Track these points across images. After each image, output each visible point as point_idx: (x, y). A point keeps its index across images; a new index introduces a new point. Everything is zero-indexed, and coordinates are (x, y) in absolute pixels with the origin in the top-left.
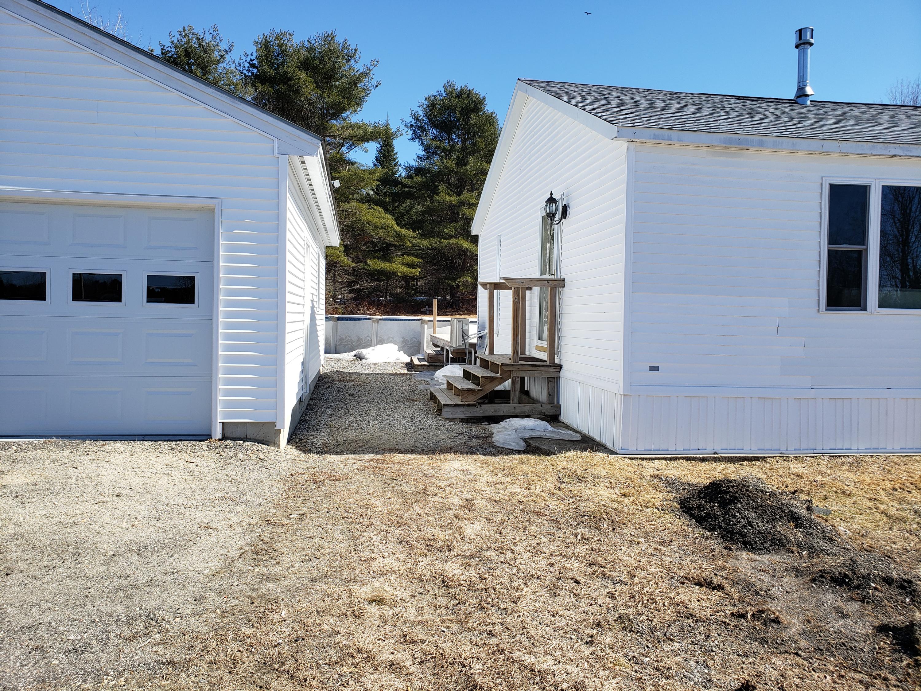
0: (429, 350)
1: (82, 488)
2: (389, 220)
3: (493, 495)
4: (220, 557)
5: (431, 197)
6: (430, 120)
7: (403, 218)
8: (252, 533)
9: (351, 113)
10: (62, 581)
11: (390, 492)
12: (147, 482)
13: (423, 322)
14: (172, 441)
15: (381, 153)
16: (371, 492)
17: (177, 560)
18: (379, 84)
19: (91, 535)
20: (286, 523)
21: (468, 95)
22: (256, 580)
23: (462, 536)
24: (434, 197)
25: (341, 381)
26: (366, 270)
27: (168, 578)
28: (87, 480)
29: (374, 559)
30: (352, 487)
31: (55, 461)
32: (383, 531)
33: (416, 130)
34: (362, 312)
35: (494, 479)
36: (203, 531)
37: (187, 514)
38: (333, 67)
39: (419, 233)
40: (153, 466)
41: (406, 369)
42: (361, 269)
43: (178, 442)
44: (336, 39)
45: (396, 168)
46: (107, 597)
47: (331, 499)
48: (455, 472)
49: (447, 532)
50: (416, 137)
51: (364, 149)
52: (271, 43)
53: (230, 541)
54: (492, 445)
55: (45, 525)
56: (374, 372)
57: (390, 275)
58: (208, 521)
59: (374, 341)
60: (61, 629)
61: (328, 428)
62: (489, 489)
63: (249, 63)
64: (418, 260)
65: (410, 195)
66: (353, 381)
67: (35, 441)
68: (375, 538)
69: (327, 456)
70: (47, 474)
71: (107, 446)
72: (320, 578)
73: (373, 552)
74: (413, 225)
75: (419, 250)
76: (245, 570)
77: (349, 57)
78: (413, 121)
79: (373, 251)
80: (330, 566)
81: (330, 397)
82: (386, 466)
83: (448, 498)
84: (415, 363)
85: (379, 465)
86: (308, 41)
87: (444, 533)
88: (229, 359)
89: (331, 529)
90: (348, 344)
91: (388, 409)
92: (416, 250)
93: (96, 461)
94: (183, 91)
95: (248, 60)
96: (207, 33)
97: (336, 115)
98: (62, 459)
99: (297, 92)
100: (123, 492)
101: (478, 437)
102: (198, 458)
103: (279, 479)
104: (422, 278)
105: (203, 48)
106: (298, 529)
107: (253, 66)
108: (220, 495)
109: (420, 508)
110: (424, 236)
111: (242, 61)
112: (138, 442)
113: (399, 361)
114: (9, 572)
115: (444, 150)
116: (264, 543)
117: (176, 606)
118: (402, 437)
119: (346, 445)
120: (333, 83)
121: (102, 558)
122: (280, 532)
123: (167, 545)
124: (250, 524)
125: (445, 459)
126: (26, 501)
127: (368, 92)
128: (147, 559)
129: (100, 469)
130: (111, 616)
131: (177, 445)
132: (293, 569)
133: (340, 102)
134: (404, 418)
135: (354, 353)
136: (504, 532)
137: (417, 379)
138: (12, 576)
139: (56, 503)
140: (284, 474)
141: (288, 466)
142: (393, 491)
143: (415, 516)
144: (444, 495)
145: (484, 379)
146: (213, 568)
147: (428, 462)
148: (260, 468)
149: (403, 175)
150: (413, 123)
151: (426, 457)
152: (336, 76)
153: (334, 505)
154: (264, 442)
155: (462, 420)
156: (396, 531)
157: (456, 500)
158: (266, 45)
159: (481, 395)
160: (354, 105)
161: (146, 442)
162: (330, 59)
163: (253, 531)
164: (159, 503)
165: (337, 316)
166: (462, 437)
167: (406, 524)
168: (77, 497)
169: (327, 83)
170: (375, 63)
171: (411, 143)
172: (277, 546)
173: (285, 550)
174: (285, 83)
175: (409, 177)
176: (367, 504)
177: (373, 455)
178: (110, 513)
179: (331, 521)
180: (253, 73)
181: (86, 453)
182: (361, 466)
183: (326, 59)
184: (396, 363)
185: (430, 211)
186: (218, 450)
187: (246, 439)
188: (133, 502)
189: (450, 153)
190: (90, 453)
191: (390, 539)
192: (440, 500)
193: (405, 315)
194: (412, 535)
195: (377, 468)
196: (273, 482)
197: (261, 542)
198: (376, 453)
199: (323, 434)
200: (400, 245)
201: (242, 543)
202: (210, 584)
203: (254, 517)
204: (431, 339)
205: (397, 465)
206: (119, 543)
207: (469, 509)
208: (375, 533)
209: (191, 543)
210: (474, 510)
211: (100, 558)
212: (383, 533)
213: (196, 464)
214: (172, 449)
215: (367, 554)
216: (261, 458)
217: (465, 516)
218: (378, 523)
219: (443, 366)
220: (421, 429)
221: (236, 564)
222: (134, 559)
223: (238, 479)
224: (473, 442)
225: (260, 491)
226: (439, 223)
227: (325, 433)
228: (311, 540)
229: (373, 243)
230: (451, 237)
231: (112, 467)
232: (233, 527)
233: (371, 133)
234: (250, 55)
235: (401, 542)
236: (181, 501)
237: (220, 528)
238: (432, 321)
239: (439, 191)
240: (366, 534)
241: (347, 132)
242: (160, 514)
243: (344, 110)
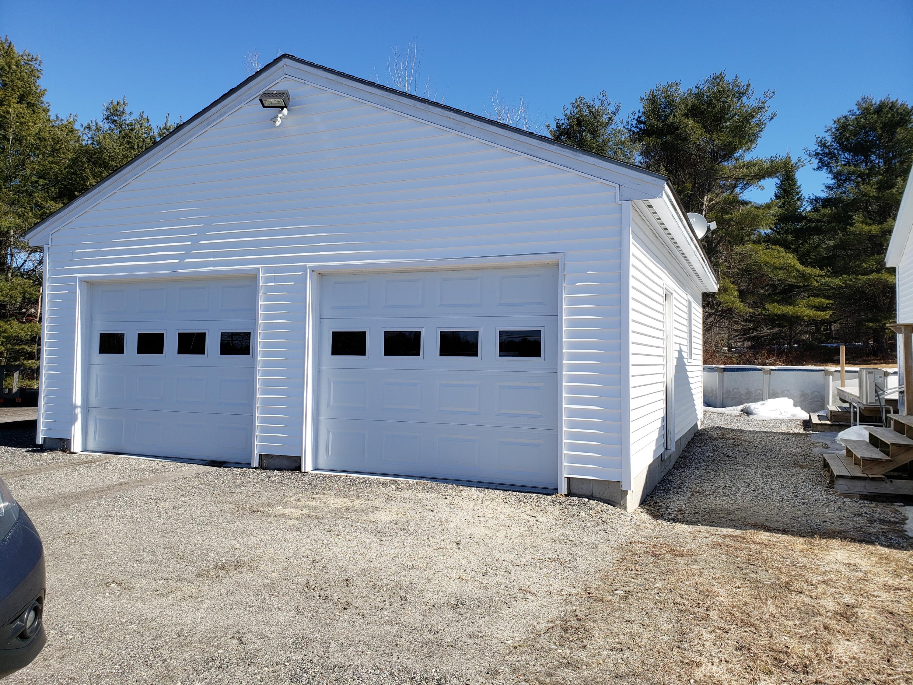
0: (833, 406)
1: (431, 532)
2: (791, 259)
3: (890, 604)
4: (528, 628)
5: (844, 229)
6: (840, 144)
7: (809, 255)
8: (569, 605)
9: (744, 151)
10: (383, 625)
11: (741, 579)
12: (486, 532)
13: (827, 373)
14: (521, 492)
15: (781, 188)
16: (717, 576)
17: (487, 623)
18: (775, 115)
19: (422, 581)
20: (608, 599)
21: (890, 108)
22: (555, 663)
23: (829, 655)
24: (847, 228)
25: (720, 438)
26: (764, 315)
27: (471, 641)
28: (438, 524)
29: (699, 665)
30: (695, 567)
31: (419, 502)
32: (719, 629)
33: (822, 157)
34: (760, 361)
35: (896, 582)
36: (522, 594)
37: (513, 572)
38: (724, 108)
39: (828, 271)
40: (496, 517)
41: (802, 428)
42: (759, 315)
43: (526, 494)
44: (726, 79)
45: (799, 203)
46: (413, 650)
47: (667, 579)
48: (837, 565)
49: (808, 646)
50: (823, 165)
51: (760, 186)
52: (658, 97)
53: (544, 610)
54: (902, 534)
55: (390, 565)
56: (762, 430)
57: (794, 320)
58: (530, 584)
59: (766, 394)
60: (364, 675)
61: (691, 492)
62: (884, 595)
63: (637, 120)
64: (827, 301)
65: (818, 231)
66: (733, 439)
67: (411, 481)
68: (707, 636)
69: (679, 524)
70: (408, 514)
71: (463, 492)
72: (627, 675)
73: (701, 655)
74: (821, 263)
75: (829, 289)
76: (547, 649)
77: (740, 95)
78: (819, 149)
79: (773, 294)
80: (643, 662)
81: (702, 457)
82: (744, 545)
83: (820, 599)
84: (813, 422)
85: (736, 544)
86: (696, 87)
87: (803, 646)
88: (573, 413)
89: (656, 616)
90: (736, 398)
91: (766, 476)
92: (827, 290)
93: (450, 506)
94: (530, 152)
95: (636, 117)
96: (596, 100)
97: (728, 156)
98: (425, 501)
99: (685, 139)
100: (463, 541)
101: (882, 521)
102: (541, 513)
103: (615, 546)
104: (835, 322)
105: (593, 114)
106: (619, 609)
107: (640, 122)
108: (551, 556)
109: (777, 606)
110: (835, 273)
111: (630, 119)
112: (491, 490)
113: (794, 418)
114: (347, 607)
115: (861, 175)
116: (577, 619)
117: (468, 675)
118: (776, 511)
119: (704, 514)
120: (724, 124)
121: (423, 607)
122: (598, 609)
123: (483, 604)
124: (570, 595)
125: (827, 546)
126: (384, 539)
127: (763, 126)
128: (460, 616)
129: (452, 514)
130: (409, 673)
131: (525, 496)
132: (598, 658)
133: (730, 142)
134: (783, 487)
135: (740, 407)
136: (894, 660)
137: (813, 440)
138: (348, 611)
139: (405, 544)
140: (624, 540)
141: (630, 532)
142: (744, 579)
143: (767, 616)
144: (813, 594)
145: (895, 448)
146: (517, 639)
147: (802, 547)
148: (599, 530)
149: (809, 208)
150: (818, 151)
151: (801, 540)
152: (727, 116)
153: (668, 587)
154: (610, 502)
155: (864, 497)
156: (738, 632)
157: (830, 604)
158: (653, 100)
159: (892, 467)
160: (746, 143)
161: (498, 491)
162: (719, 100)
163: (571, 602)
164: (490, 557)
165: (723, 366)
166: (859, 519)
167: (753, 625)
168: (424, 540)
169: (717, 125)
170: (770, 95)
171: (818, 172)
172: (589, 625)
173: (596, 633)
174: (673, 133)
175: (816, 210)
176: (707, 591)
177: (732, 530)
178: (445, 561)
179: (659, 606)
180: (640, 129)
181: (444, 497)
182: (713, 542)
183: (714, 101)
184: (790, 420)
185: (842, 245)
186: (561, 506)
187: (591, 497)
188: (468, 552)
189: (868, 177)
190: (448, 497)
191: (726, 641)
192: (808, 600)
193: (812, 364)
194: (758, 640)
195: (731, 547)
196: (610, 548)
197: (575, 618)
198: (737, 527)
199: (682, 498)
200: (804, 285)
201: (555, 614)
202: (507, 658)
203: (577, 586)
204: (838, 393)
205: (758, 547)
206: (442, 594)
207: (848, 618)
208: (709, 629)
209: (505, 606)
210: (855, 622)
211: (422, 607)
212: (718, 631)
213: (537, 519)
214: (519, 501)
215: (694, 656)
216: (603, 520)
217: (839, 628)
218: (716, 617)
219: (849, 426)
220: (803, 504)
221: (540, 639)
222: (449, 613)
223: (574, 540)
224: (874, 528)
225: (593, 557)
226: (856, 257)
227: (685, 497)
228: (630, 625)
229: (773, 286)
230: (872, 272)
231: (462, 514)
232: (553, 595)
233: (768, 168)
234: (637, 113)
235: (741, 648)
236: (511, 558)
237: (539, 595)
238: (839, 371)
239: (854, 221)
240: (697, 629)
241: (740, 172)
242: (488, 569)
243: (735, 149)
